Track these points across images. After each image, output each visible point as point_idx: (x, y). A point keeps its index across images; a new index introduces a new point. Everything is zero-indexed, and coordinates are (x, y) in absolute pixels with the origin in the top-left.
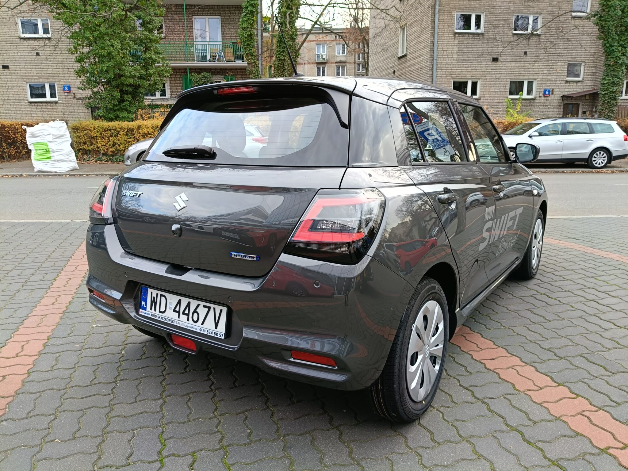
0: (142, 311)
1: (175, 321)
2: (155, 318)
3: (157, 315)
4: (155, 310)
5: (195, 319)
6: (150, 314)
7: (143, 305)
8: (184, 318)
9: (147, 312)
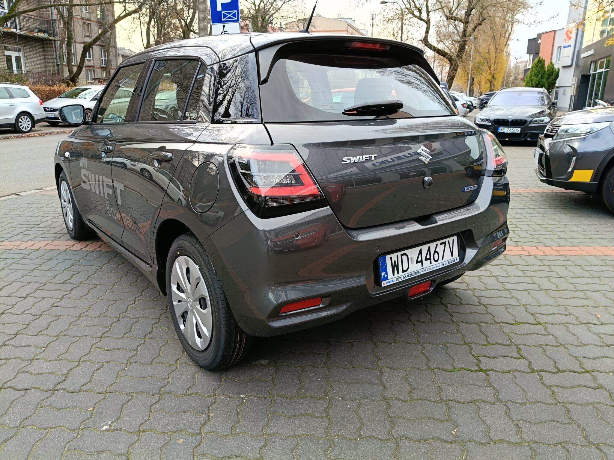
0: (385, 282)
1: (421, 270)
2: (401, 280)
3: (402, 276)
4: (398, 273)
5: (436, 259)
6: (395, 279)
7: (384, 276)
8: (426, 264)
9: (391, 280)
